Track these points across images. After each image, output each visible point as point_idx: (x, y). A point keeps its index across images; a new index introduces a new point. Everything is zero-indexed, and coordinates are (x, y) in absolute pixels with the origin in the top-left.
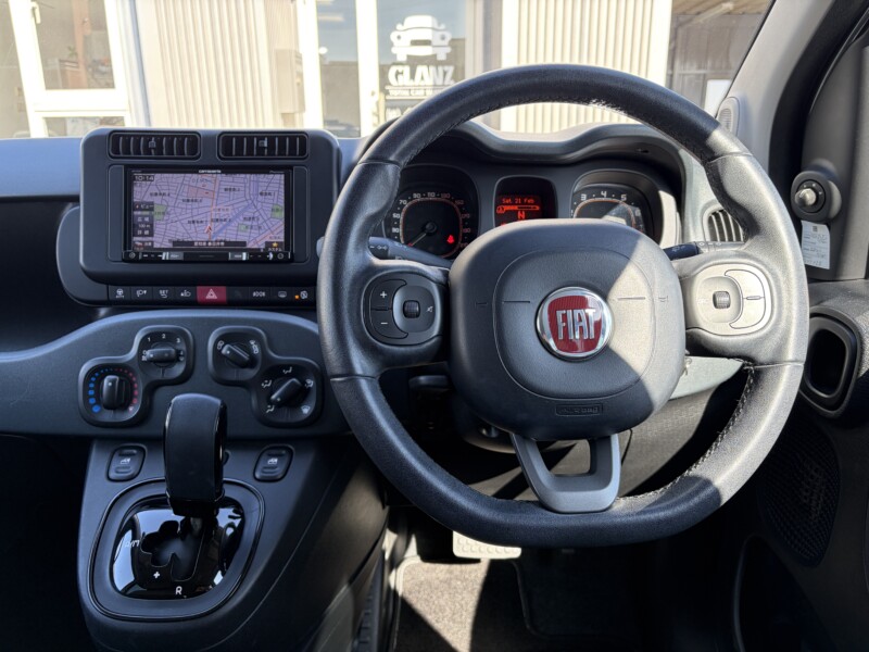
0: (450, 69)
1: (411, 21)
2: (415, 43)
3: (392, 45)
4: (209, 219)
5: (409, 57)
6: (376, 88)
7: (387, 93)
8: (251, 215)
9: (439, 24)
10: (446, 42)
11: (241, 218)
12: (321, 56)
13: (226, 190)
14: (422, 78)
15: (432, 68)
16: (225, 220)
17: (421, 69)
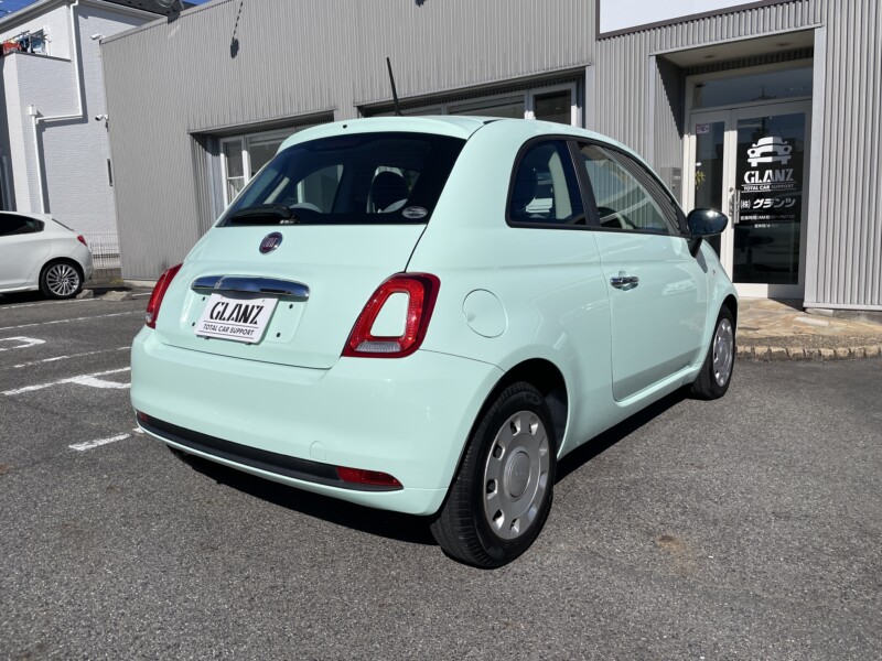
0: (791, 170)
1: (761, 141)
2: (764, 155)
3: (748, 157)
5: (759, 163)
6: (734, 186)
7: (742, 189)
9: (784, 141)
10: (788, 152)
12: (697, 168)
14: (769, 177)
17: (767, 172)
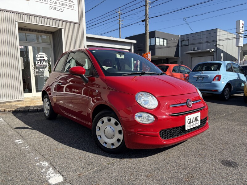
5: (39, 59)
6: (33, 65)
15: (45, 62)
17: (42, 62)
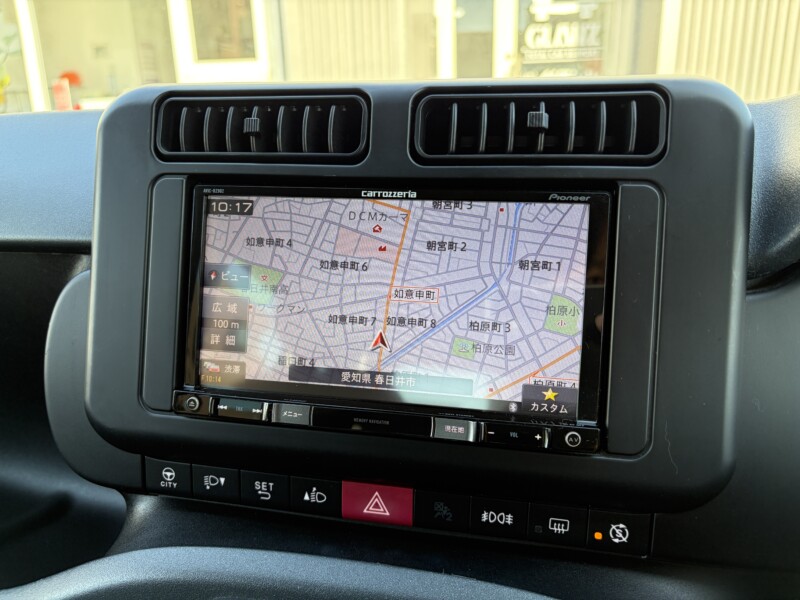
3: (531, 3)
4: (381, 316)
7: (523, 57)
8: (488, 316)
11: (464, 322)
13: (430, 245)
14: (562, 39)
15: (574, 26)
16: (421, 322)
